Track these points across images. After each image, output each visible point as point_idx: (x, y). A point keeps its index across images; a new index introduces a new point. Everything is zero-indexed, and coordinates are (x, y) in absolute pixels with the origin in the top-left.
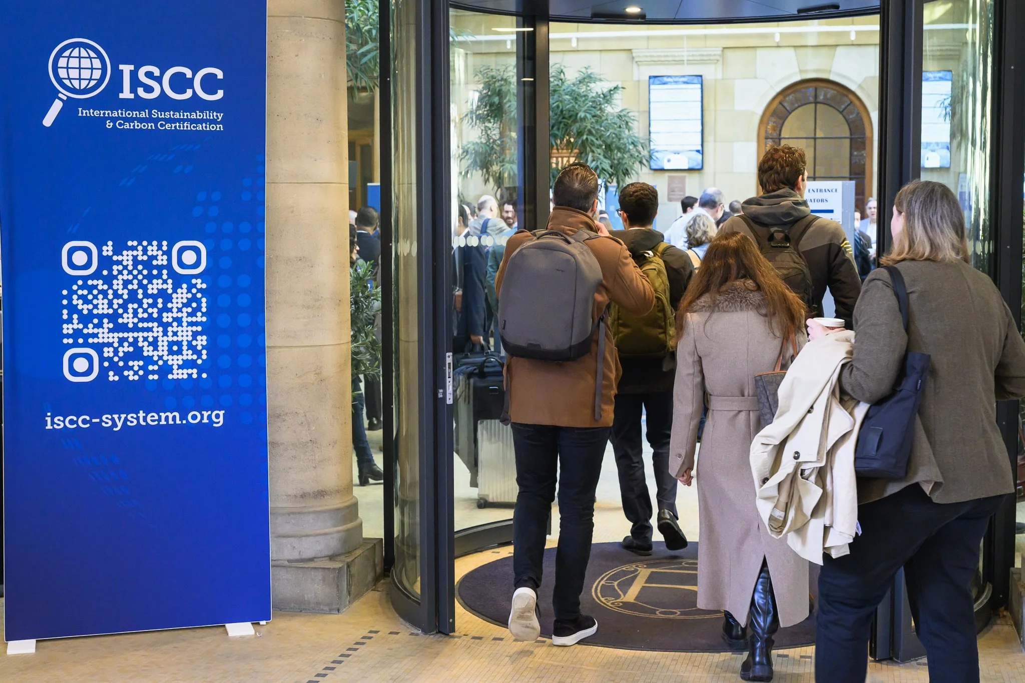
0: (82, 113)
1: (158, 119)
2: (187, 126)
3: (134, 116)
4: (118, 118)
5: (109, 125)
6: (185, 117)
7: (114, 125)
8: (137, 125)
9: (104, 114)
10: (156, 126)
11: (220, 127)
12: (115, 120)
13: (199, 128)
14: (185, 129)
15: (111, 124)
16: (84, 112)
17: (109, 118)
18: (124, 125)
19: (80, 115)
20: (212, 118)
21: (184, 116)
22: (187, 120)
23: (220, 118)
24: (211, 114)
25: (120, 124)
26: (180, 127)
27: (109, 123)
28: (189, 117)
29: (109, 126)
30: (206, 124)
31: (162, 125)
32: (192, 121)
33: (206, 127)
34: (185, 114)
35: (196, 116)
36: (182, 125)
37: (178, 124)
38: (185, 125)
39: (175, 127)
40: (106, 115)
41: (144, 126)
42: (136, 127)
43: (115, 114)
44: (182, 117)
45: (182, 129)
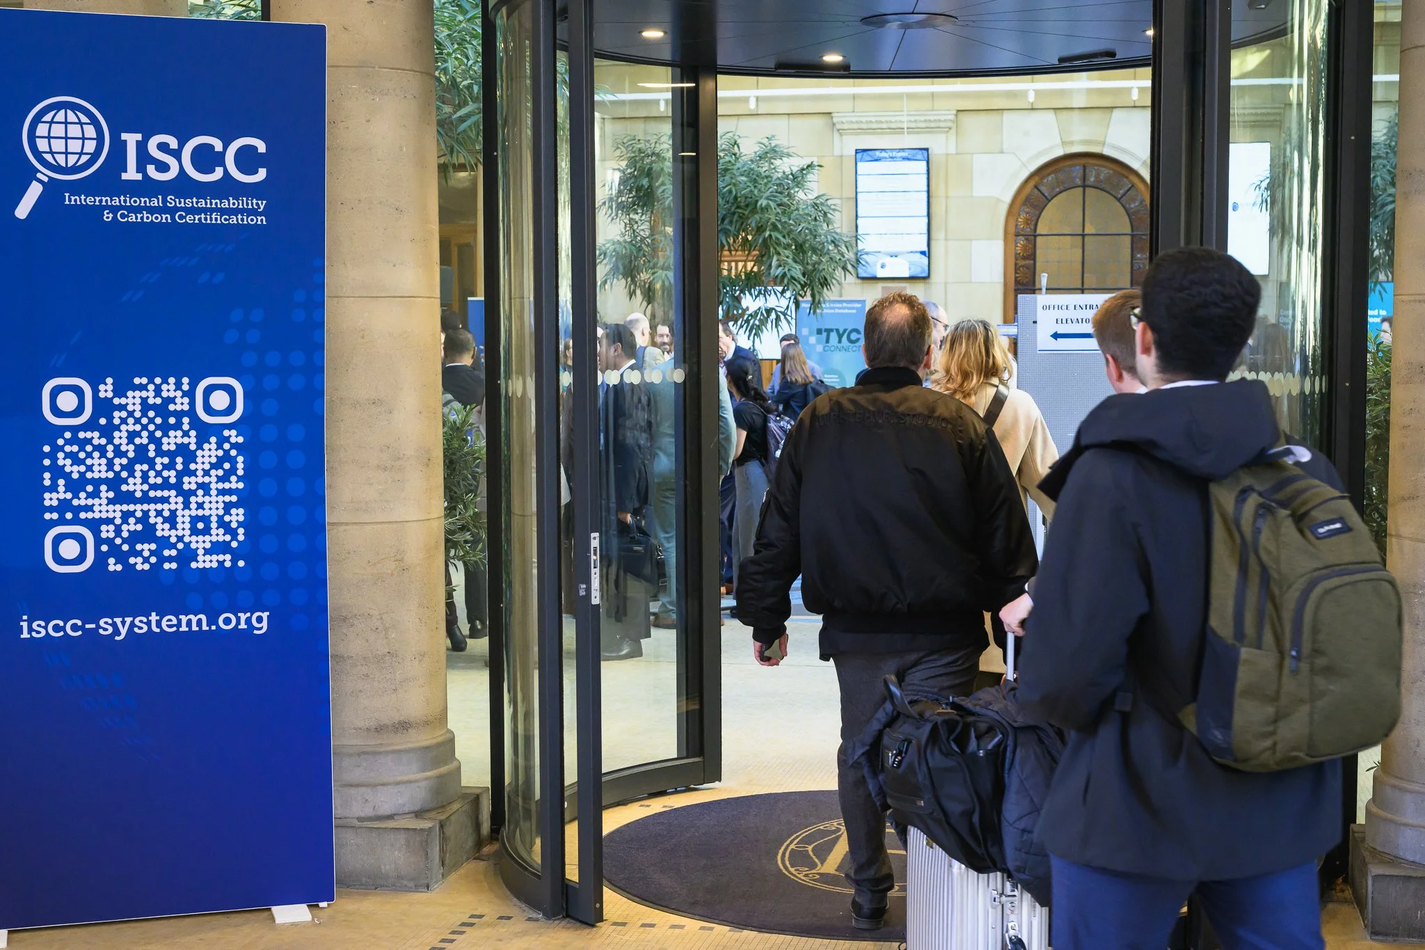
0: (70, 200)
1: (176, 209)
2: (215, 218)
3: (143, 204)
4: (121, 207)
5: (108, 216)
6: (214, 206)
7: (115, 217)
8: (147, 217)
9: (101, 201)
10: (173, 218)
11: (261, 220)
12: (114, 210)
13: (233, 220)
14: (214, 222)
15: (111, 215)
16: (73, 198)
17: (107, 207)
18: (128, 217)
19: (67, 202)
20: (250, 207)
21: (211, 204)
22: (217, 210)
23: (262, 207)
24: (250, 202)
25: (123, 216)
26: (206, 219)
27: (108, 213)
28: (219, 206)
29: (107, 218)
30: (242, 215)
31: (181, 217)
32: (223, 212)
33: (242, 220)
34: (214, 201)
35: (229, 205)
36: (208, 217)
37: (203, 216)
38: (214, 216)
39: (200, 219)
40: (104, 203)
41: (157, 218)
42: (145, 220)
43: (116, 202)
44: (209, 206)
45: (209, 222)
